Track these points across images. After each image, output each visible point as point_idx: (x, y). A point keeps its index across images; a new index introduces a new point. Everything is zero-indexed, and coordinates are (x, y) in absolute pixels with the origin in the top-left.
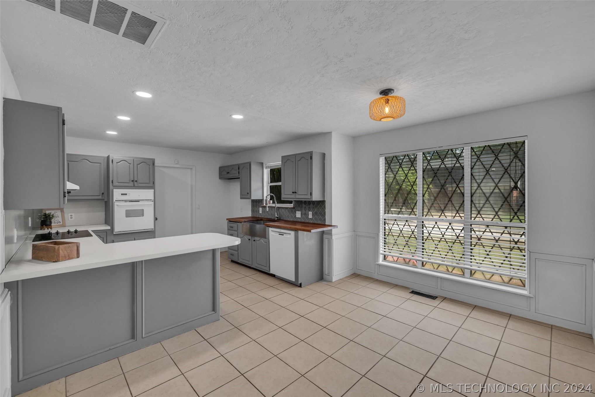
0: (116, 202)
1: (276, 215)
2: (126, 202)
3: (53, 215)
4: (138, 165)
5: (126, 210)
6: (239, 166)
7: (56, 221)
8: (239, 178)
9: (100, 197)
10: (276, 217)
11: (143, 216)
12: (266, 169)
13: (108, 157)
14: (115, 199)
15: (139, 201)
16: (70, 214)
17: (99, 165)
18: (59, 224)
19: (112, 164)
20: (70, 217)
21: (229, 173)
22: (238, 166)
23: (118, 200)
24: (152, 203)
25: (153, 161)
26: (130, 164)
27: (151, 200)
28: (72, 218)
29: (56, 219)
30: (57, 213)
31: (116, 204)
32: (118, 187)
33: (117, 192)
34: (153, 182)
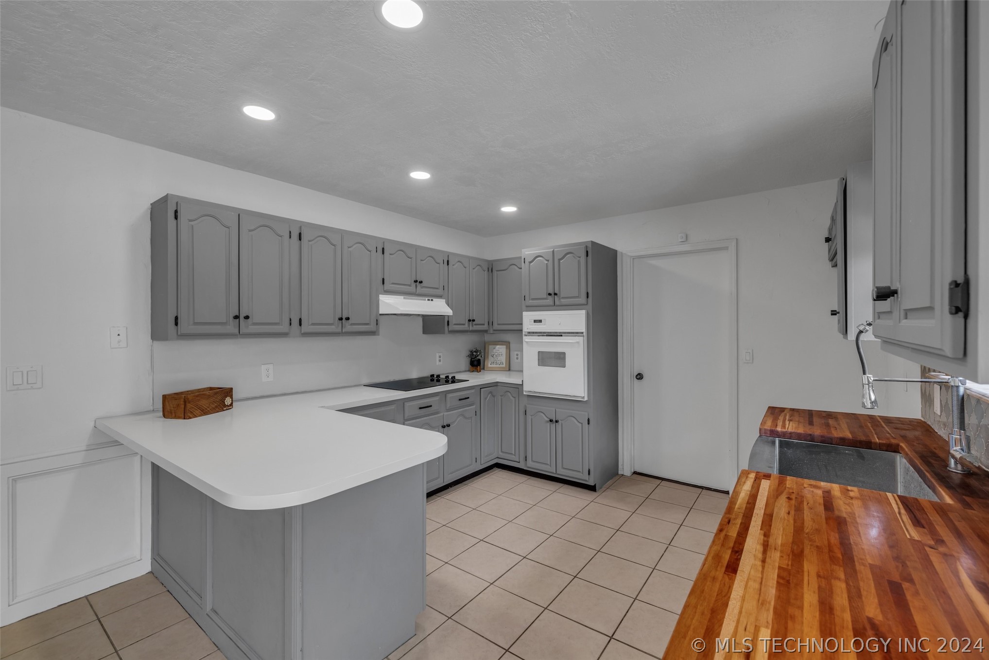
0: (526, 336)
2: (540, 336)
4: (560, 260)
5: (539, 353)
7: (498, 362)
11: (564, 366)
14: (524, 330)
15: (562, 336)
16: (516, 353)
18: (500, 366)
19: (525, 266)
21: (830, 239)
23: (529, 333)
24: (580, 339)
25: (587, 247)
26: (548, 261)
27: (582, 333)
28: (517, 358)
29: (499, 358)
30: (501, 350)
31: (526, 339)
32: (531, 308)
33: (528, 318)
34: (588, 293)
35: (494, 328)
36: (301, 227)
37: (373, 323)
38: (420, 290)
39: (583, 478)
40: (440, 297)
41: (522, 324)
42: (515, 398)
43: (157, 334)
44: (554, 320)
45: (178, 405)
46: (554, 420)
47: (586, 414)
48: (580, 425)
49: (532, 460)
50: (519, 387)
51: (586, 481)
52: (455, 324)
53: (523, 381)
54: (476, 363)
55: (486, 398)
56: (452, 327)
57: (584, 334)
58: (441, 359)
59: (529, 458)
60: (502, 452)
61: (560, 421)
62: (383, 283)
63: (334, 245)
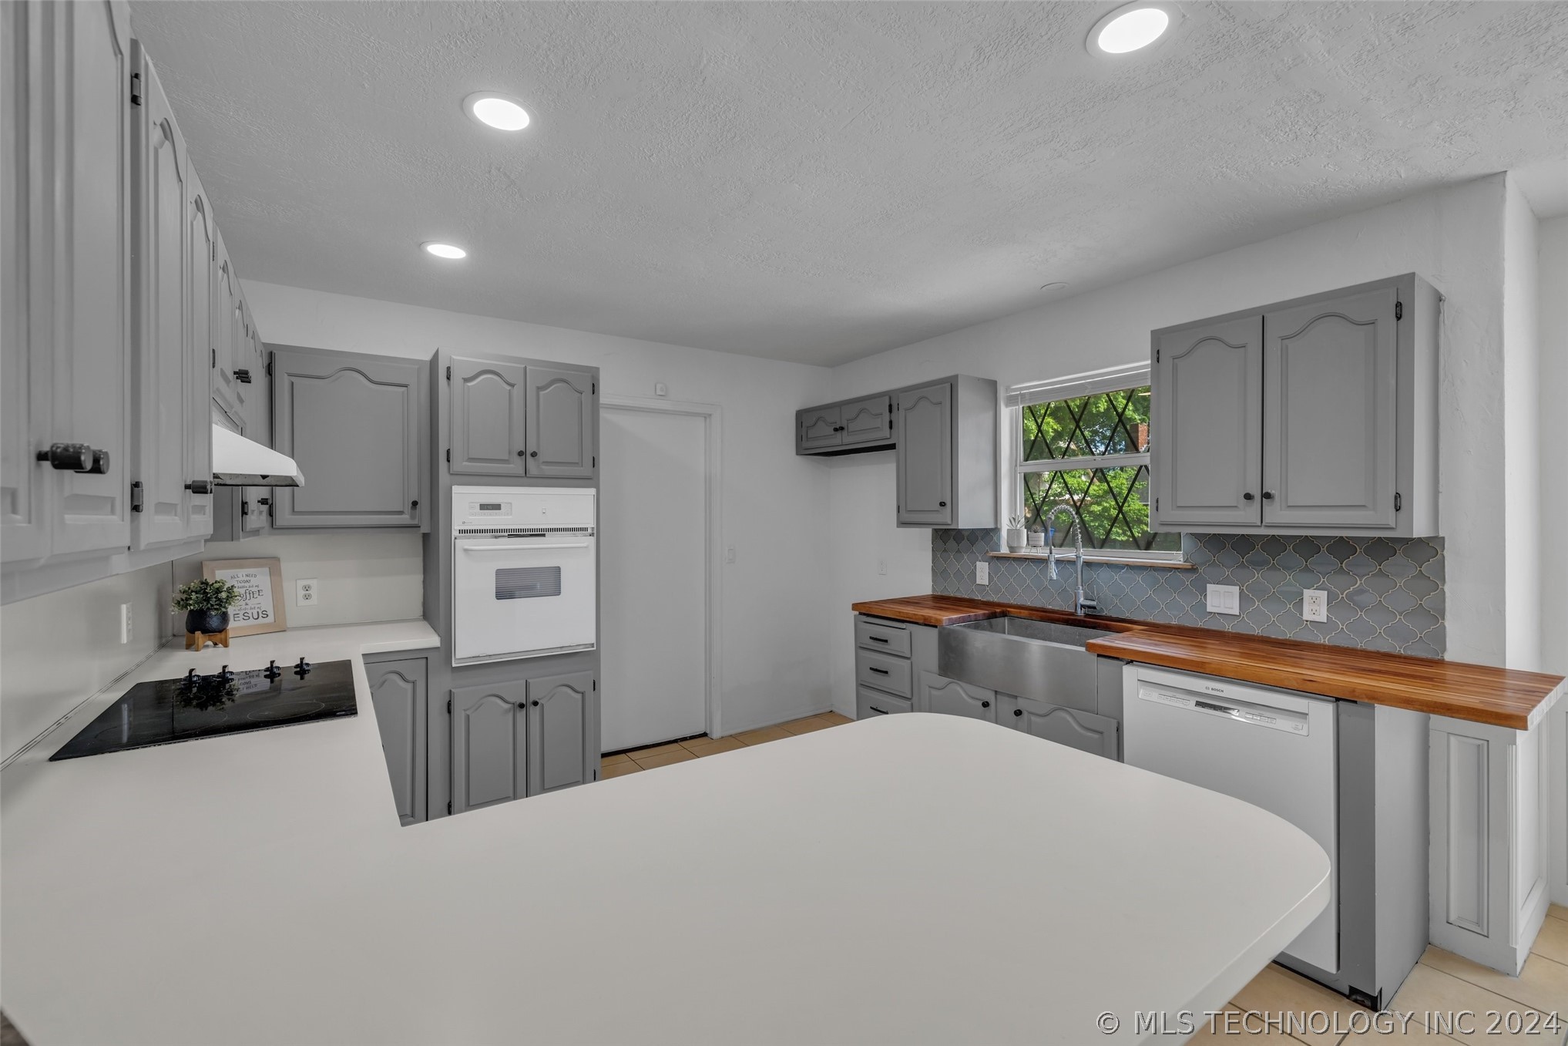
0: (460, 538)
1: (1082, 599)
2: (496, 537)
3: (230, 590)
4: (539, 389)
5: (499, 573)
6: (890, 398)
7: (250, 612)
8: (892, 447)
9: (405, 519)
10: (1082, 606)
11: (559, 593)
12: (1007, 406)
13: (434, 362)
14: (456, 526)
15: (544, 535)
16: (301, 583)
17: (403, 392)
18: (261, 620)
19: (449, 384)
20: (302, 593)
21: (842, 428)
22: (887, 398)
23: (467, 531)
24: (589, 541)
25: (593, 376)
26: (513, 385)
27: (590, 529)
28: (309, 597)
29: (252, 601)
31: (463, 545)
33: (465, 499)
34: (593, 459)
35: (279, 523)
42: (413, 681)
46: (526, 702)
47: (591, 672)
48: (580, 696)
50: (428, 655)
57: (590, 532)
59: (460, 803)
61: (540, 701)
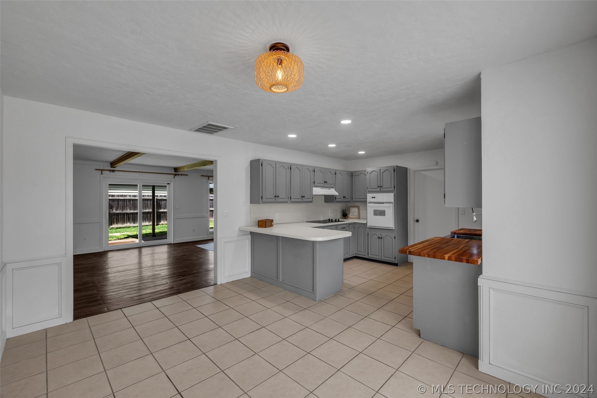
2: (374, 203)
4: (383, 173)
5: (374, 210)
11: (385, 216)
15: (383, 203)
16: (362, 211)
18: (355, 216)
19: (368, 175)
23: (369, 202)
24: (391, 205)
25: (394, 168)
26: (378, 173)
27: (392, 202)
28: (363, 213)
29: (355, 213)
30: (356, 210)
31: (368, 205)
32: (370, 192)
33: (369, 196)
34: (394, 186)
35: (353, 200)
36: (291, 165)
37: (311, 198)
38: (326, 185)
39: (392, 260)
40: (333, 188)
41: (366, 199)
42: (363, 229)
43: (252, 202)
44: (381, 197)
45: (263, 224)
46: (380, 237)
47: (394, 235)
48: (391, 239)
49: (371, 254)
50: (365, 224)
51: (394, 262)
52: (338, 199)
53: (367, 222)
54: (345, 215)
55: (351, 229)
56: (337, 200)
57: (393, 203)
58: (331, 213)
59: (370, 253)
60: (357, 251)
61: (383, 238)
62: (314, 183)
63: (300, 171)
